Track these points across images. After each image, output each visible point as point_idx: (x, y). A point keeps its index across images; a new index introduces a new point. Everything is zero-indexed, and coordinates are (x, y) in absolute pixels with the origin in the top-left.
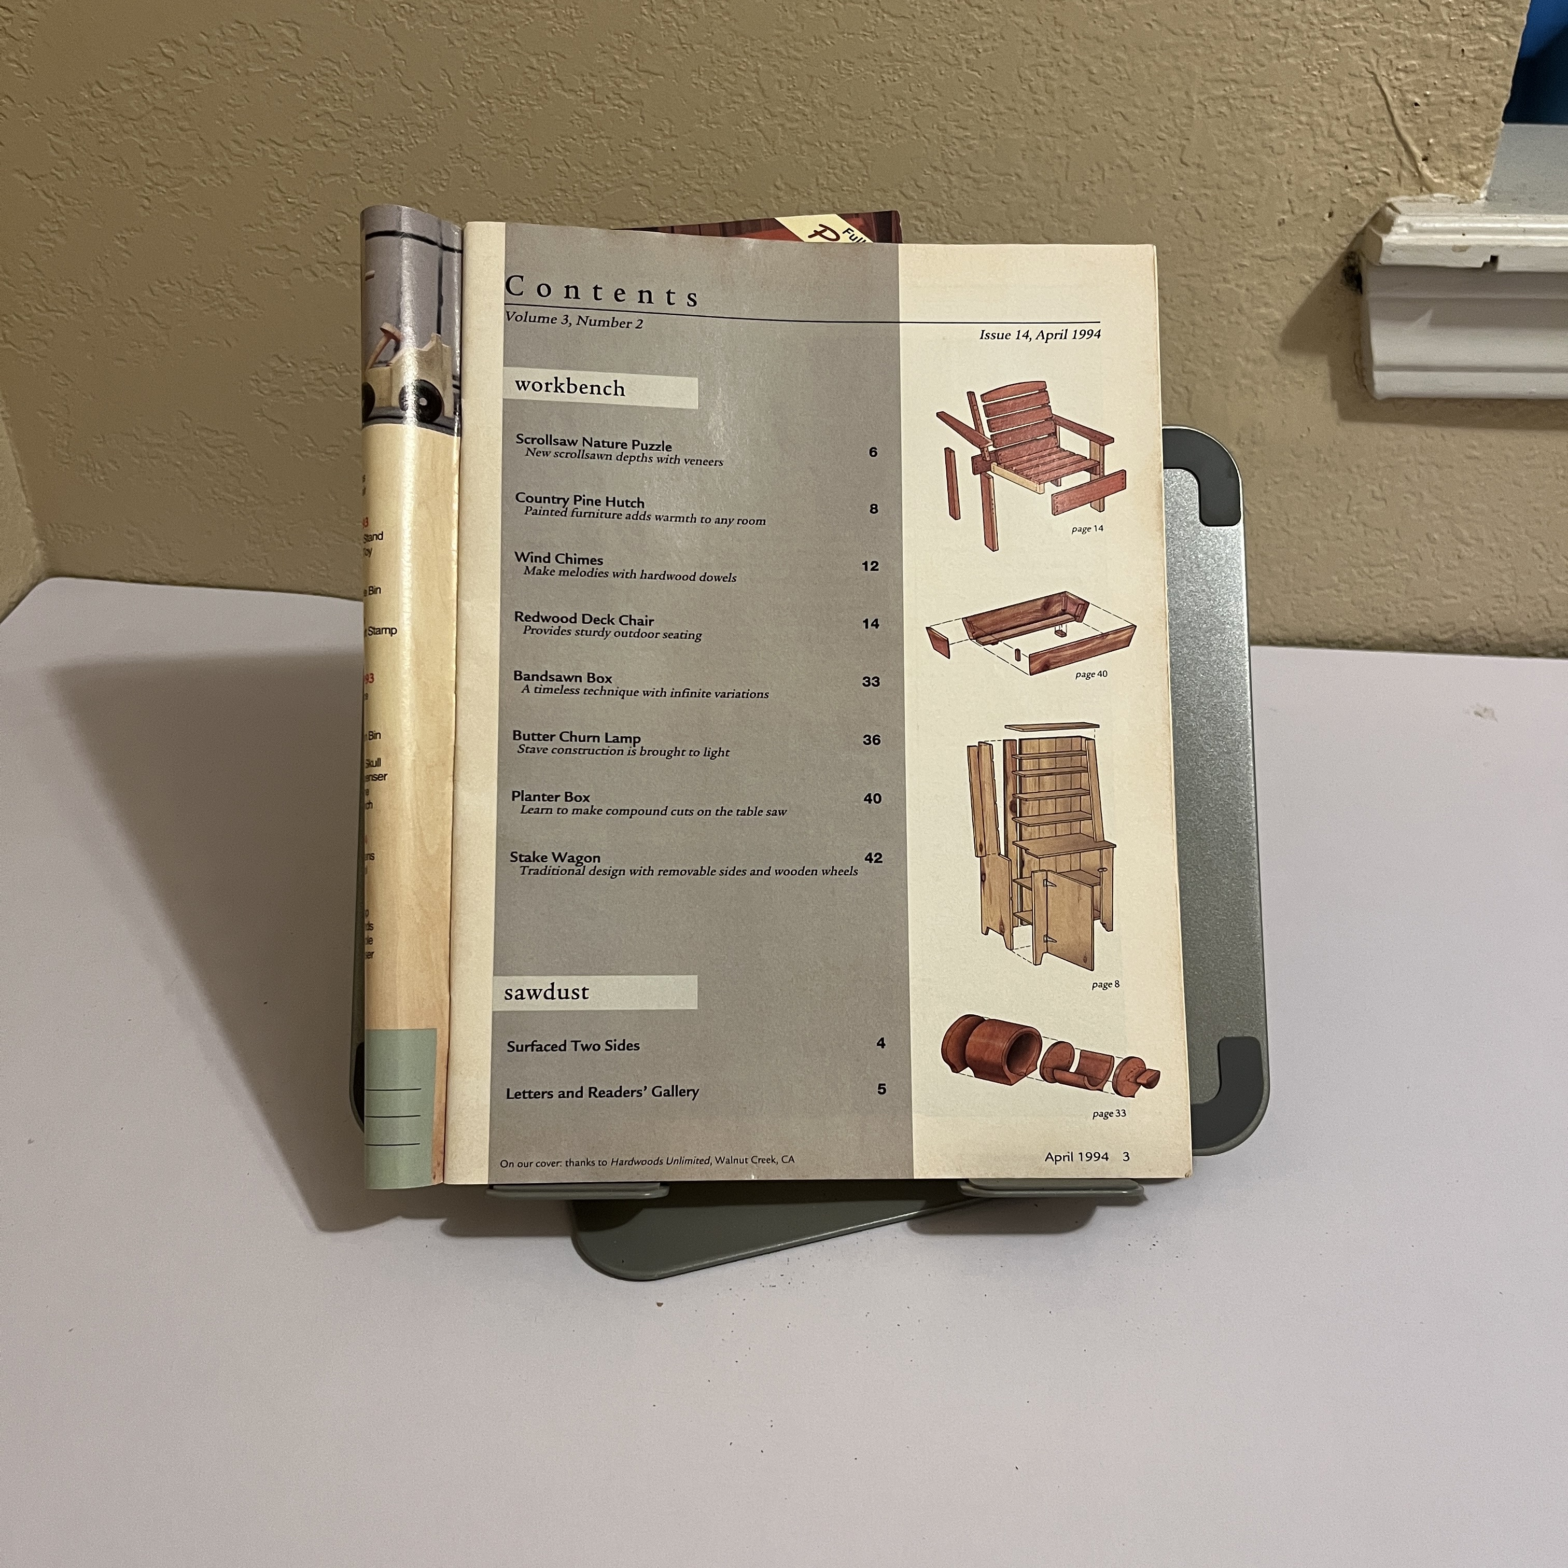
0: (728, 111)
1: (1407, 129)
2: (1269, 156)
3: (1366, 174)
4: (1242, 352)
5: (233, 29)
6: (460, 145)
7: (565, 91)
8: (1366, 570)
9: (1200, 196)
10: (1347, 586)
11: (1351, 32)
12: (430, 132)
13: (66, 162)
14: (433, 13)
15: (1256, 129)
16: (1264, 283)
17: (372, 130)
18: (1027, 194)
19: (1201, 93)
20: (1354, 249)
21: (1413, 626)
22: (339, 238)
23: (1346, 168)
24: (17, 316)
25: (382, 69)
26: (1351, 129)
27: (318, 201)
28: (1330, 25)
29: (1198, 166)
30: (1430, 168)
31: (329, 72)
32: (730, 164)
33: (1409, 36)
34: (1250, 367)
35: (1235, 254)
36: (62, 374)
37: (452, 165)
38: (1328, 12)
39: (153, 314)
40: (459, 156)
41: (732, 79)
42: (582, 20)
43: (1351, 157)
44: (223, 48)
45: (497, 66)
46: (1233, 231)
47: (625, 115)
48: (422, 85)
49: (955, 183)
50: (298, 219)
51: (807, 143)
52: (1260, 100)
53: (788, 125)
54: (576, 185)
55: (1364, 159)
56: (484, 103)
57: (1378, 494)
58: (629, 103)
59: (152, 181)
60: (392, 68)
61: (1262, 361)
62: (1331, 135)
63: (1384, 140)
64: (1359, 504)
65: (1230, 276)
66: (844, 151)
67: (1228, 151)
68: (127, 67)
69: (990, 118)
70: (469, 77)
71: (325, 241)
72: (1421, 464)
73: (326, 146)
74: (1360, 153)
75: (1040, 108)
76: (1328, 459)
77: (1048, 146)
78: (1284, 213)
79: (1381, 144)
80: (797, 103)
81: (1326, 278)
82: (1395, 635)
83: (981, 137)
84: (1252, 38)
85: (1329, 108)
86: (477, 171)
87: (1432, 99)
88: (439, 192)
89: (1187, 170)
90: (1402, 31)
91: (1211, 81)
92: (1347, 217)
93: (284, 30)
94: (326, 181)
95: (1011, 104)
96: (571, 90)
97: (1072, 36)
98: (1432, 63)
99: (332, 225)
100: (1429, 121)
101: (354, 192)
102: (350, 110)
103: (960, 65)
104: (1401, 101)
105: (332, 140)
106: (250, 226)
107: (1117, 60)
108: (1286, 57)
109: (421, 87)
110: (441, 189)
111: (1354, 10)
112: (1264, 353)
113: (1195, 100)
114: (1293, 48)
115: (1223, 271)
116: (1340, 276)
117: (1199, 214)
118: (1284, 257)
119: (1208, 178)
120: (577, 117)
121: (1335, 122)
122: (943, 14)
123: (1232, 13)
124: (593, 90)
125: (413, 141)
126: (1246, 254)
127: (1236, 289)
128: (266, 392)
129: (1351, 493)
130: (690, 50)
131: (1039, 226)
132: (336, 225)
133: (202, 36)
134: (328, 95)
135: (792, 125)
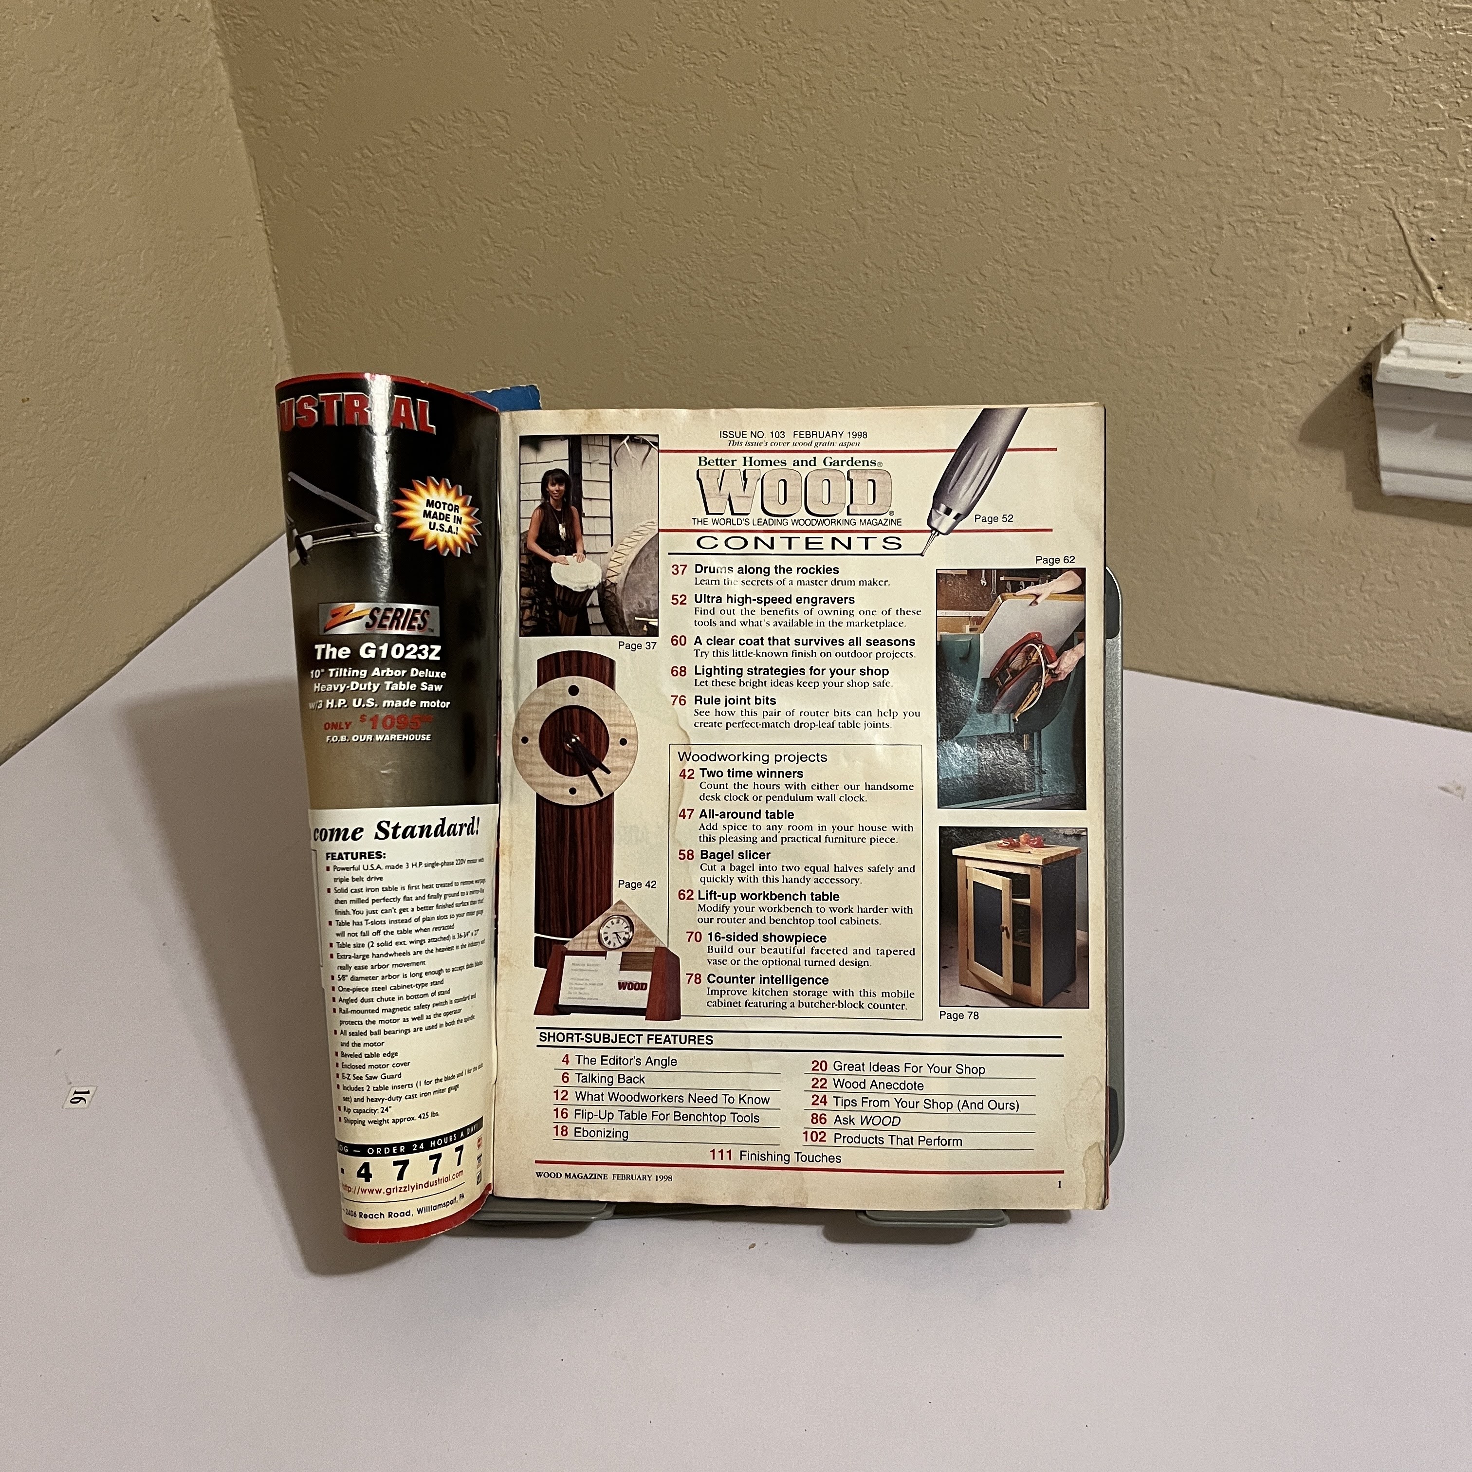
0: (828, 202)
1: (1423, 260)
2: (1292, 274)
3: (1383, 296)
4: (1262, 440)
5: (461, 113)
6: (622, 213)
7: (701, 176)
8: (1378, 643)
9: (1228, 302)
10: (1360, 655)
11: (1372, 173)
12: (599, 201)
13: (343, 204)
14: (606, 110)
15: (1280, 250)
16: (1285, 382)
17: (558, 196)
18: (1074, 288)
19: (1229, 216)
20: (1371, 360)
21: (1425, 700)
22: (531, 276)
23: (1364, 290)
25: (567, 152)
26: (1370, 256)
27: (516, 247)
28: (1350, 164)
29: (1227, 277)
30: (1444, 296)
31: (528, 150)
32: (828, 244)
33: (1426, 178)
34: (1271, 454)
35: (1258, 354)
37: (615, 227)
38: (1349, 154)
39: (398, 322)
40: (620, 221)
41: (832, 175)
42: (717, 123)
43: (1369, 280)
44: (454, 127)
45: (651, 154)
46: (1257, 335)
47: (748, 199)
49: (1014, 274)
50: (501, 260)
51: (893, 232)
52: (1283, 225)
53: (876, 216)
54: (707, 250)
55: (1381, 283)
56: (641, 182)
57: (1390, 578)
58: (750, 189)
59: (400, 222)
60: (574, 150)
61: (1282, 450)
62: (1350, 260)
63: (1401, 268)
64: (1372, 584)
65: (1253, 374)
66: (920, 241)
67: (1255, 267)
68: (389, 137)
69: (1044, 223)
70: (630, 161)
71: (520, 277)
72: (1433, 556)
73: (524, 206)
74: (1378, 278)
75: (1087, 218)
76: (1342, 542)
77: (1092, 250)
78: (1305, 323)
79: (1397, 271)
80: (884, 199)
81: (1345, 382)
82: (1406, 705)
83: (1036, 239)
84: (1278, 172)
85: (1350, 237)
86: (633, 233)
87: (1448, 236)
89: (1216, 280)
90: (1420, 175)
91: (1240, 206)
92: (1364, 332)
93: (497, 117)
95: (1063, 213)
96: (707, 177)
97: (1117, 161)
98: (1449, 204)
99: (525, 265)
100: (1445, 256)
102: (542, 180)
103: (1019, 176)
104: (1418, 236)
105: (529, 202)
107: (1156, 183)
108: (1309, 191)
109: (594, 166)
110: (606, 245)
111: (1374, 153)
112: (1285, 443)
113: (1225, 219)
114: (1317, 184)
115: (1249, 369)
116: (1357, 383)
117: (1226, 317)
118: (1304, 362)
119: (1235, 288)
120: (710, 197)
121: (1354, 249)
122: (1006, 136)
123: (1259, 149)
124: (723, 177)
125: (587, 207)
126: (1269, 356)
127: (1260, 386)
129: (1364, 574)
130: (799, 152)
131: (1084, 316)
132: (529, 266)
133: (440, 118)
134: (527, 167)
135: (881, 217)
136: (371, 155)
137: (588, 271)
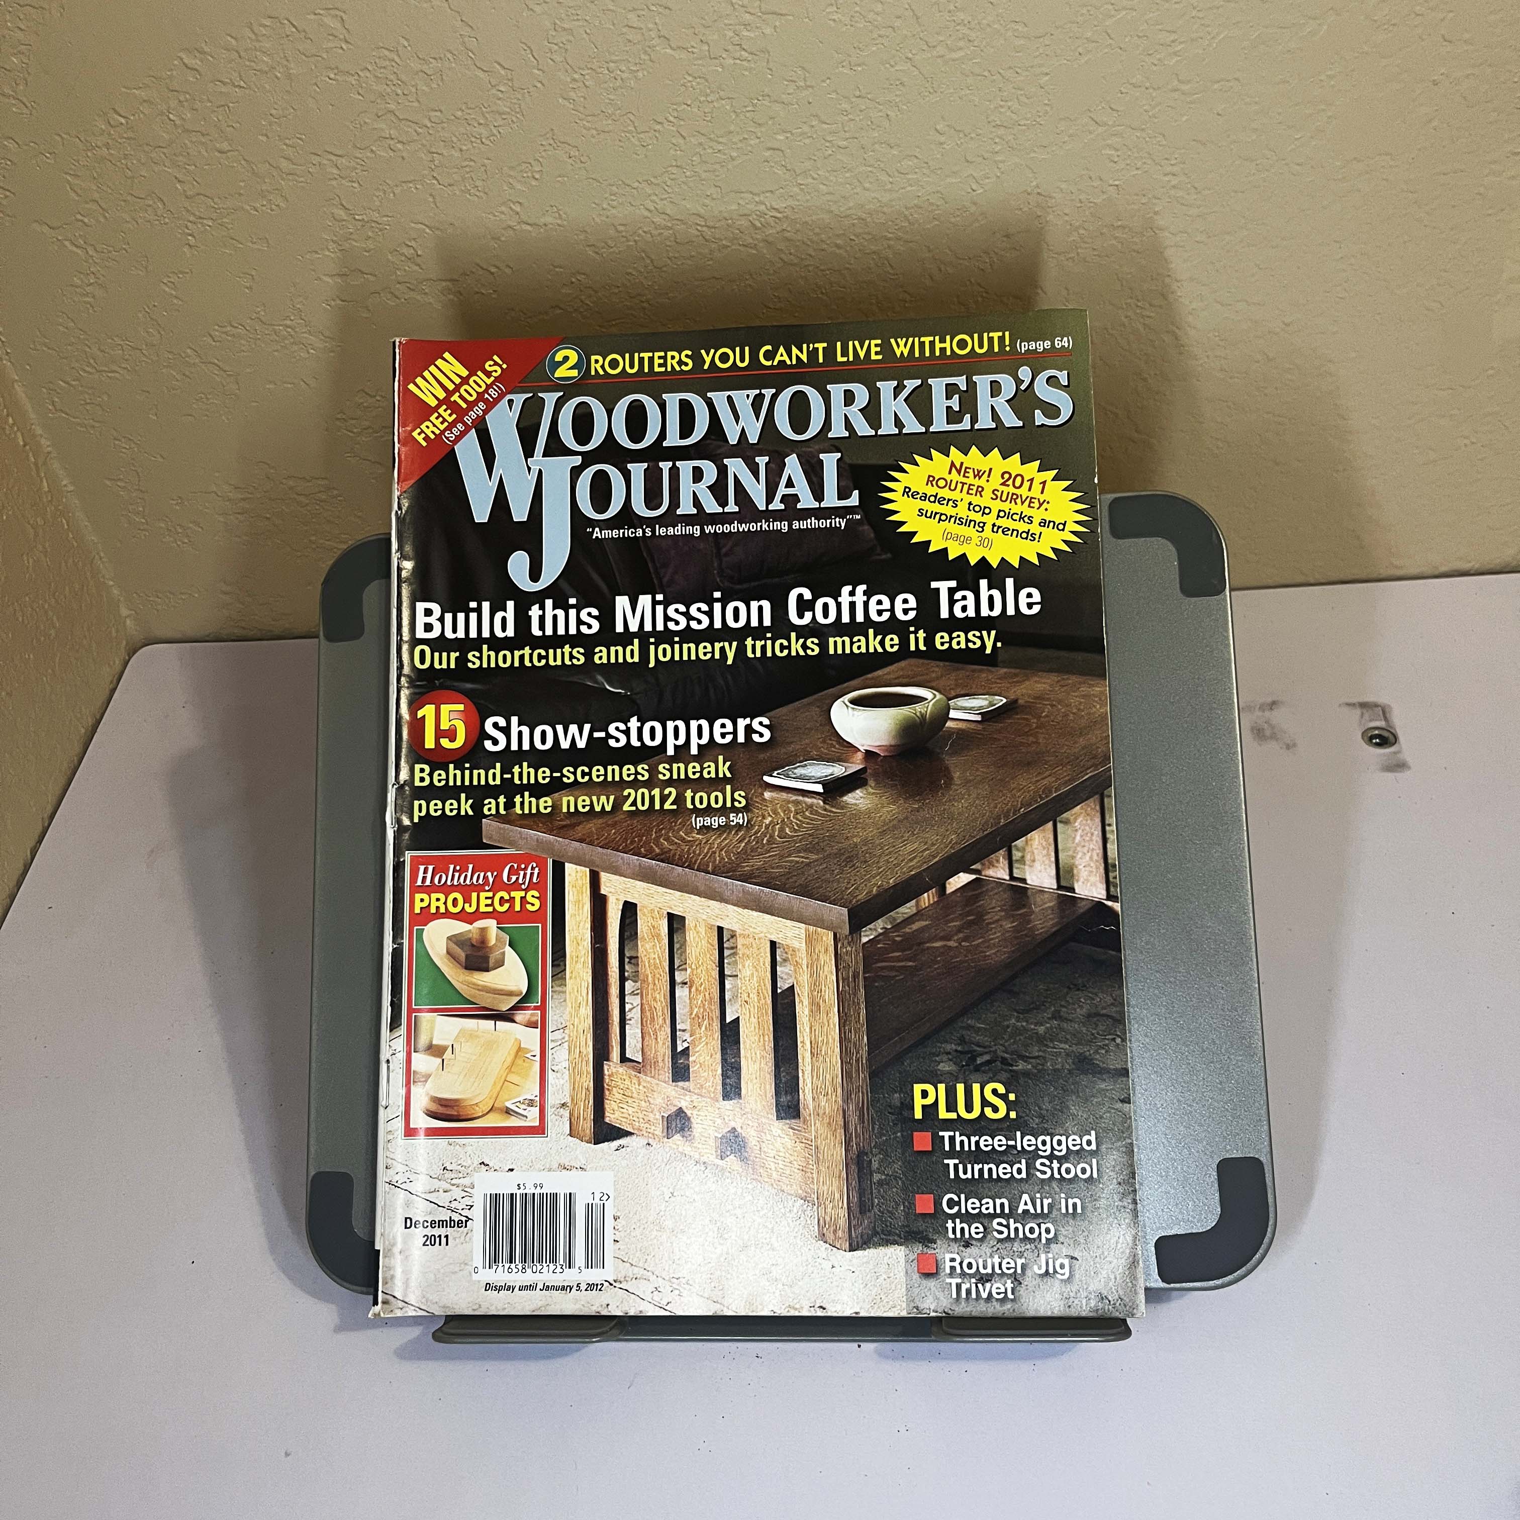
0: (874, 49)
5: (265, 26)
6: (552, 130)
7: (671, 48)
12: (514, 119)
13: (91, 206)
17: (445, 125)
22: (419, 253)
24: (65, 382)
25: (452, 53)
27: (390, 214)
31: (387, 63)
32: (881, 111)
36: (124, 437)
37: (543, 154)
39: (216, 361)
40: (552, 142)
41: (879, 7)
44: (256, 50)
45: (588, 31)
47: (750, 70)
48: (499, 64)
50: (369, 238)
54: (694, 158)
56: (576, 76)
58: (752, 53)
59: (194, 215)
60: (462, 48)
68: (147, 86)
70: (556, 47)
71: (403, 258)
73: (392, 150)
80: (958, 28)
86: (575, 157)
88: (531, 185)
93: (328, 21)
94: (398, 191)
99: (410, 241)
101: (431, 199)
102: (416, 104)
105: (399, 142)
106: (316, 252)
109: (498, 67)
110: (534, 183)
120: (690, 79)
124: (707, 43)
125: (495, 132)
128: (355, 430)
132: (414, 239)
133: (229, 38)
134: (389, 90)
135: (955, 55)
136: (123, 121)
137: (510, 227)
